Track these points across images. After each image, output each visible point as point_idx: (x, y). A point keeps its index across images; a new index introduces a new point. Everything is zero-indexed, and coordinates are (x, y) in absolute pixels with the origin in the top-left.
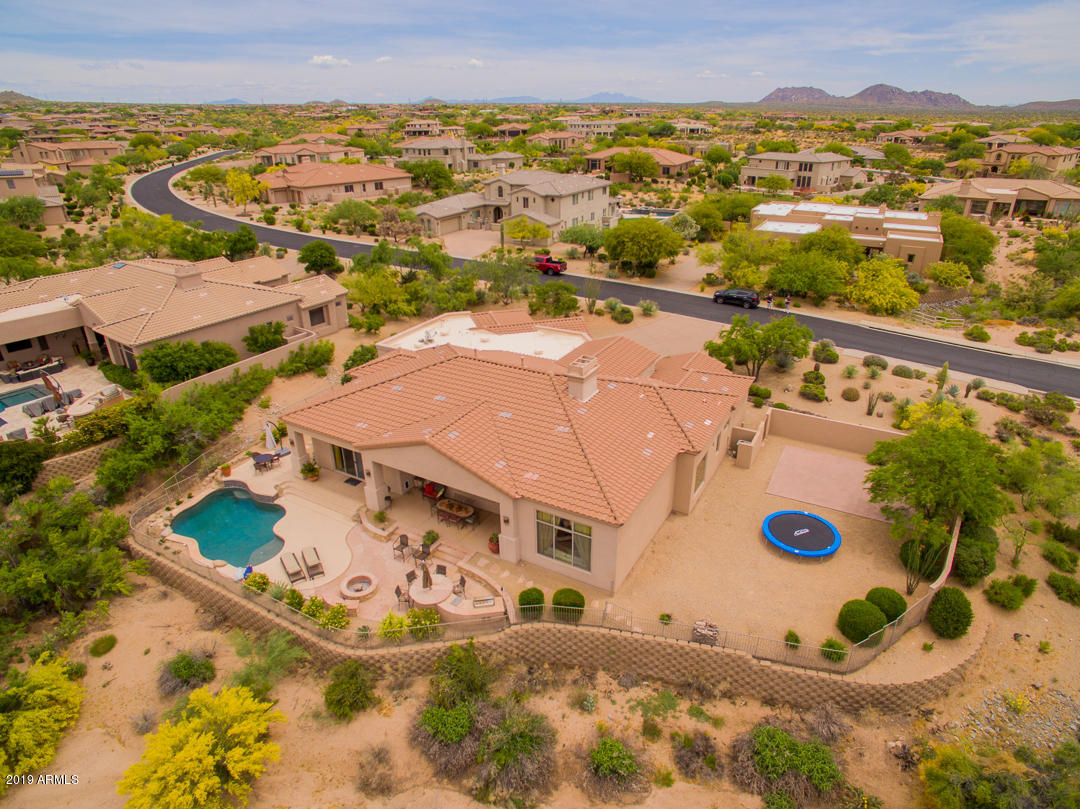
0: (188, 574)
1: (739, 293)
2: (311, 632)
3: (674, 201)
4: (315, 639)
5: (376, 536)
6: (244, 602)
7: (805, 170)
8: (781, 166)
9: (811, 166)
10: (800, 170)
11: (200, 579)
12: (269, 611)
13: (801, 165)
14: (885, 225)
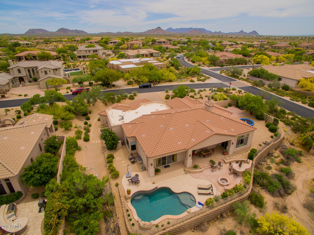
0: (185, 222)
1: (146, 84)
2: (237, 197)
3: (72, 66)
4: (240, 198)
5: (201, 172)
6: (213, 210)
7: (95, 52)
8: (87, 52)
9: (97, 50)
10: (94, 52)
11: (192, 219)
12: (222, 205)
13: (93, 51)
14: (149, 62)
